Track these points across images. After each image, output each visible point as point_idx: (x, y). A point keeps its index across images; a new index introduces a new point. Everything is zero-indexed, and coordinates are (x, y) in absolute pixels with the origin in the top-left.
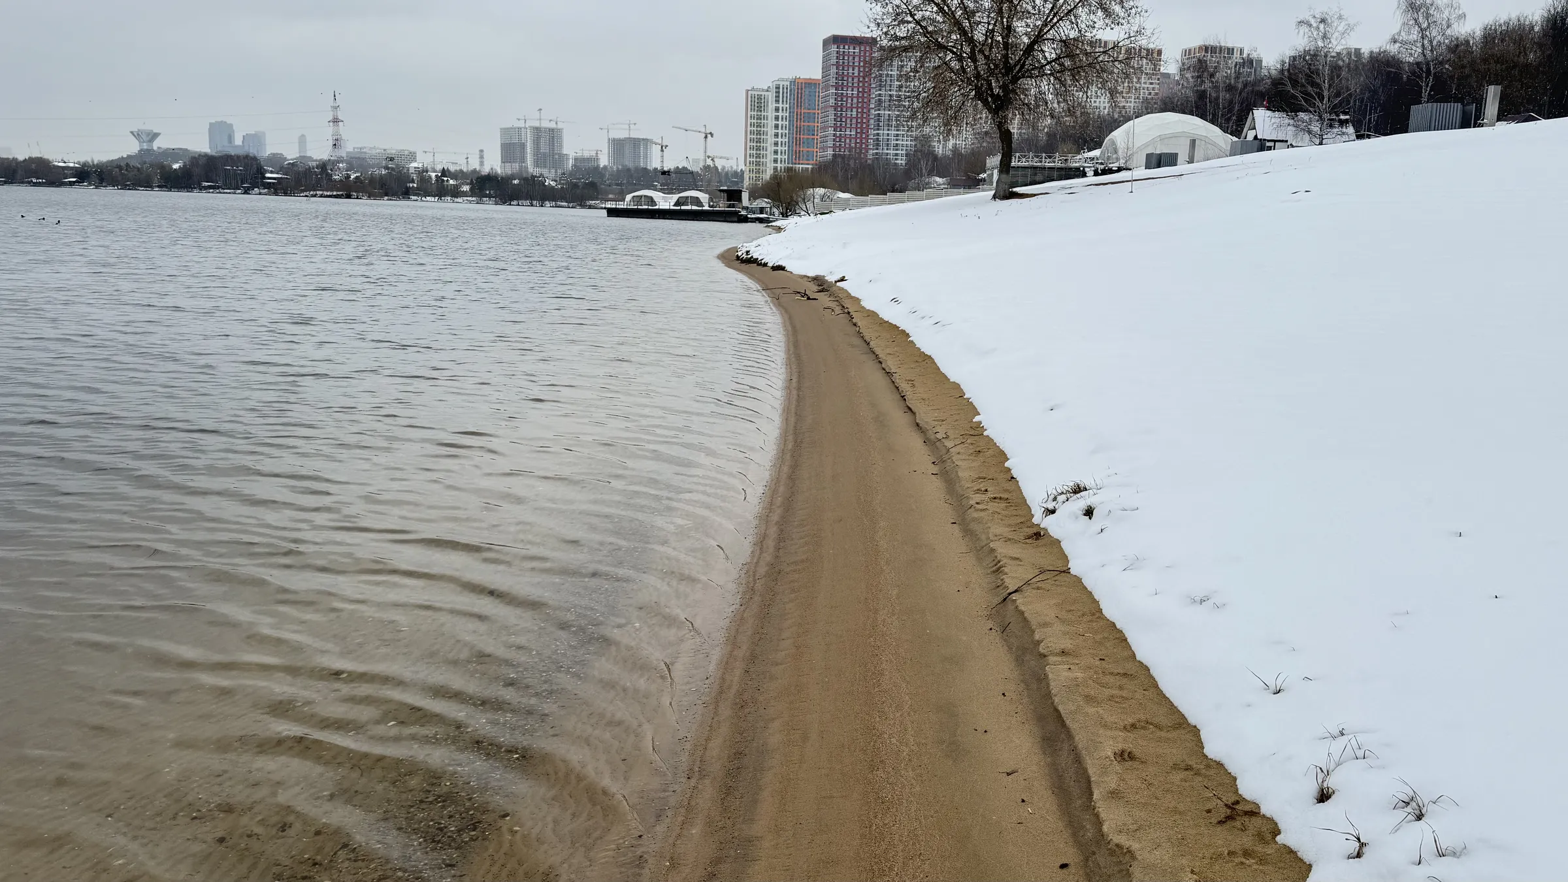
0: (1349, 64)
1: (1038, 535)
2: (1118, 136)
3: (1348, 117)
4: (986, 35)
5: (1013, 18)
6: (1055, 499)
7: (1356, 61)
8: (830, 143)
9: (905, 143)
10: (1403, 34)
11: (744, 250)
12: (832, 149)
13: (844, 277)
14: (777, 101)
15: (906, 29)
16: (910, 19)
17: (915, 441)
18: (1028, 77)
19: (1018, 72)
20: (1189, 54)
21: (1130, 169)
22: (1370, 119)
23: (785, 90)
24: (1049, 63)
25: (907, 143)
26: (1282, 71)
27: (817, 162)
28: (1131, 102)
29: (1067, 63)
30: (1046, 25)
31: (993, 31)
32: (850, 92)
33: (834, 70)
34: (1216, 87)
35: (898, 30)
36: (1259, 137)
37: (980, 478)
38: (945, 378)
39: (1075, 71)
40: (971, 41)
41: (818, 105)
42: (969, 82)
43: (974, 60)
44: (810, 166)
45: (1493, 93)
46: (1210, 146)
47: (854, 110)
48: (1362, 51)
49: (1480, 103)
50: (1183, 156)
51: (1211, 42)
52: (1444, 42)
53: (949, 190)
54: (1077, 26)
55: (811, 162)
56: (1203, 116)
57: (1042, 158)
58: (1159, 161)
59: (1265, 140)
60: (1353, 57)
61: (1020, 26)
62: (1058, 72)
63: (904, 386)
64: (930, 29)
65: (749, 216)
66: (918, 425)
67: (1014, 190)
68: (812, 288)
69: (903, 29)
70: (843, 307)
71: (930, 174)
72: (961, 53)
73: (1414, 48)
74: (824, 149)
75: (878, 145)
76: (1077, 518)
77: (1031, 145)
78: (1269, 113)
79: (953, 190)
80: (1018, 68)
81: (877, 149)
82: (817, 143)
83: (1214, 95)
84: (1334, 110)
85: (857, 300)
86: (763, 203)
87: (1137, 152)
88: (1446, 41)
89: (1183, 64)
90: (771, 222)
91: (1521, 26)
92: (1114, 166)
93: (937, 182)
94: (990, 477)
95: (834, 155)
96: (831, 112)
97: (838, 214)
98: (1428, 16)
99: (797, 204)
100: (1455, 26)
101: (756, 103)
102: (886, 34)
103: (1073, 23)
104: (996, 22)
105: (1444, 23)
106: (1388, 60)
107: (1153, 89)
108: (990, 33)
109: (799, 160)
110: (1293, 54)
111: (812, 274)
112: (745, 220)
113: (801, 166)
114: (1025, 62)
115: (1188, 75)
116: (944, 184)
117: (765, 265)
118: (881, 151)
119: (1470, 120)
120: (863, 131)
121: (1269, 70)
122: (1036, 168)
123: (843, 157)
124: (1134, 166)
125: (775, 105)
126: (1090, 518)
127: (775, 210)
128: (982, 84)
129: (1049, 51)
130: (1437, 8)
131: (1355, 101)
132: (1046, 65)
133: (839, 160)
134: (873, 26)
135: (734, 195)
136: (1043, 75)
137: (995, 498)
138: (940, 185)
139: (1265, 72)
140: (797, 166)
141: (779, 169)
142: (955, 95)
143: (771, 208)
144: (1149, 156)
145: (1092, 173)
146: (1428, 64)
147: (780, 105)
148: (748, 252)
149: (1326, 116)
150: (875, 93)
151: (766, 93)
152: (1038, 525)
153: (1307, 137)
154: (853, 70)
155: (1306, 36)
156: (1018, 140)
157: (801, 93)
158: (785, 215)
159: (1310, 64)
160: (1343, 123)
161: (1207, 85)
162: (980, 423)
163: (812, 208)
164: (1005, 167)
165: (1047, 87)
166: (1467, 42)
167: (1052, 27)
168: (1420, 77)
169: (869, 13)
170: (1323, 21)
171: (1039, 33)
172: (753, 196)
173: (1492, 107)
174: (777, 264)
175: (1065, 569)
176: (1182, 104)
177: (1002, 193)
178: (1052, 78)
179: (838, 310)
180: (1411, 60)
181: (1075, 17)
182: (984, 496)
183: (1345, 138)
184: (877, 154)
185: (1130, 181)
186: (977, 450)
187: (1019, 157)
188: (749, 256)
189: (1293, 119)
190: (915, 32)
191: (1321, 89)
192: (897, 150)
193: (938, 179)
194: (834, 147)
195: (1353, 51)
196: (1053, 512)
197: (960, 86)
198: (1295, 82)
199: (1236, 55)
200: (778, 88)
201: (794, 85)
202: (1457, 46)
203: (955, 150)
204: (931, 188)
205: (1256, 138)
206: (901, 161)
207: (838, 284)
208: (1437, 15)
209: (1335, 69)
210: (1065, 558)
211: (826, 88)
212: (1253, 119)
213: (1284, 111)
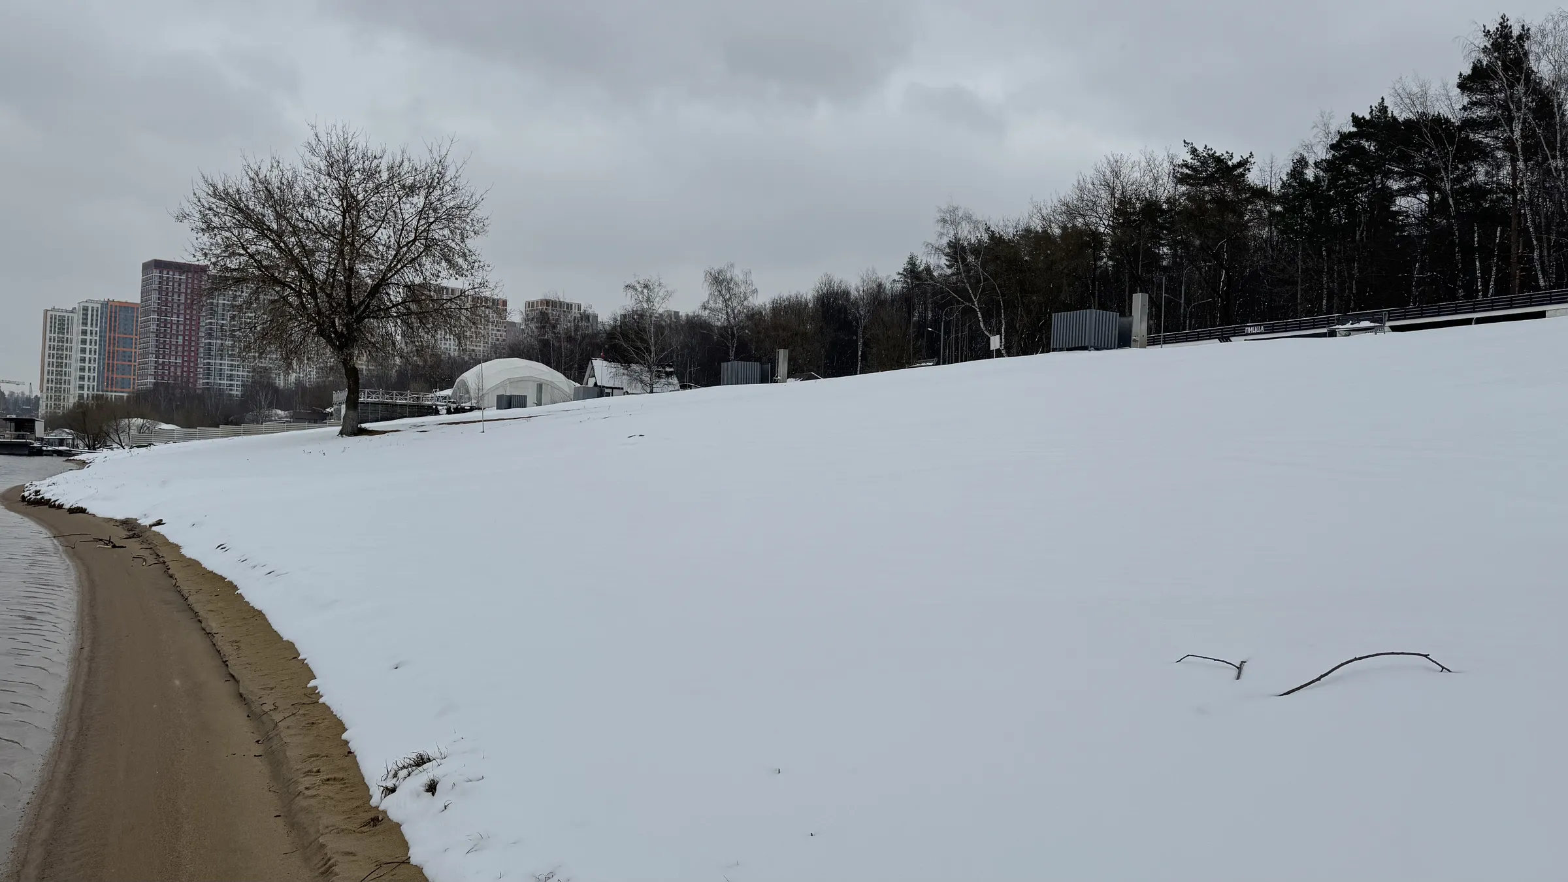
0: (670, 324)
1: (377, 820)
2: (469, 377)
3: (672, 369)
4: (327, 274)
5: (354, 261)
6: (395, 775)
7: (676, 322)
8: (152, 371)
9: (241, 373)
10: (711, 302)
11: (33, 489)
12: (153, 377)
13: (161, 520)
14: (85, 324)
15: (238, 261)
16: (242, 252)
17: (237, 717)
18: (373, 317)
19: (364, 312)
20: (533, 307)
21: (481, 409)
22: (690, 372)
23: (95, 313)
24: (394, 306)
25: (242, 373)
26: (614, 327)
27: (135, 391)
28: (480, 346)
29: (414, 307)
30: (390, 271)
31: (334, 271)
32: (175, 319)
33: (155, 295)
34: (557, 337)
35: (228, 262)
36: (599, 384)
37: (311, 756)
38: (277, 636)
39: (422, 317)
40: (311, 278)
41: (136, 330)
42: (310, 319)
43: (315, 298)
44: (125, 395)
45: (782, 356)
46: (556, 391)
47: (180, 338)
48: (680, 314)
49: (774, 363)
50: (531, 398)
51: (551, 297)
52: (743, 312)
53: (292, 424)
54: (422, 273)
55: (127, 390)
56: (548, 364)
57: (392, 395)
58: (508, 402)
59: (604, 387)
60: (673, 319)
61: (363, 269)
62: (405, 315)
63: (227, 649)
64: (265, 263)
65: (44, 448)
66: (241, 695)
67: (363, 426)
68: (119, 534)
69: (235, 261)
70: (158, 555)
71: (271, 406)
72: (300, 290)
73: (720, 315)
74: (144, 376)
75: (209, 374)
76: (418, 795)
77: (382, 382)
78: (605, 363)
79: (295, 424)
80: (362, 308)
81: (208, 379)
82: (134, 370)
83: (557, 344)
84: (661, 363)
85: (176, 547)
86: (65, 434)
87: (488, 393)
88: (745, 311)
89: (527, 315)
90: (74, 455)
91: (799, 303)
92: (467, 405)
93: (278, 415)
94: (323, 755)
95: (156, 384)
96: (153, 338)
97: (159, 448)
98: (729, 289)
99: (109, 435)
100: (750, 298)
101: (57, 324)
102: (215, 264)
103: (417, 270)
104: (337, 263)
105: (742, 295)
106: (701, 323)
107: (501, 336)
108: (331, 273)
109: (112, 387)
110: (623, 312)
111: (120, 516)
112: (39, 452)
113: (114, 394)
114: (369, 303)
115: (532, 325)
116: (286, 417)
117: (60, 507)
118: (212, 381)
119: (767, 377)
120: (191, 358)
121: (603, 325)
122: (387, 404)
123: (167, 386)
124: (487, 406)
125: (81, 328)
126: (433, 794)
127: (79, 442)
128: (324, 321)
129: (396, 295)
130: (736, 283)
131: (677, 357)
132: (391, 308)
133: (162, 389)
134: (199, 255)
135: (24, 425)
136: (389, 317)
137: (328, 780)
138: (282, 418)
139: (600, 327)
140: (110, 394)
141: (85, 396)
142: (295, 331)
143: (73, 439)
144: (500, 398)
145: (445, 411)
146: (732, 328)
147: (89, 328)
148: (37, 492)
149: (655, 368)
150: (205, 321)
151: (71, 315)
152: (377, 807)
153: (639, 385)
154: (179, 297)
155: (633, 299)
156: (368, 376)
157: (115, 317)
158: (92, 447)
159: (639, 322)
160: (669, 375)
161: (549, 336)
162: (316, 688)
163: (127, 440)
164: (352, 402)
165: (393, 329)
166: (761, 313)
167: (396, 272)
168: (727, 339)
169: (195, 242)
170: (646, 286)
171: (383, 277)
172: (51, 424)
173: (783, 367)
174: (76, 506)
175: (404, 858)
176: (528, 351)
177: (349, 429)
178: (399, 321)
179: (151, 559)
180: (719, 324)
181: (419, 265)
182: (315, 778)
183: (671, 388)
184: (208, 383)
185: (481, 421)
186: (311, 721)
187: (368, 393)
188: (39, 497)
189: (627, 369)
190: (247, 264)
191: (648, 344)
192: (231, 380)
193: (279, 412)
194: (156, 375)
195: (673, 313)
196: (393, 790)
197: (300, 321)
198: (625, 337)
199: (575, 310)
200: (85, 309)
201: (106, 308)
202: (753, 315)
203: (298, 383)
204: (272, 421)
205: (596, 384)
206: (237, 392)
207: (154, 528)
208: (736, 290)
209: (660, 329)
210: (405, 845)
211: (146, 313)
212: (593, 368)
213: (619, 362)
